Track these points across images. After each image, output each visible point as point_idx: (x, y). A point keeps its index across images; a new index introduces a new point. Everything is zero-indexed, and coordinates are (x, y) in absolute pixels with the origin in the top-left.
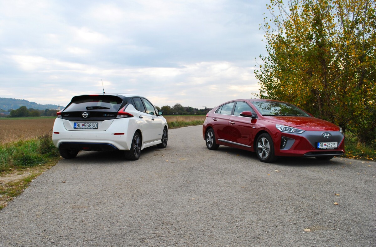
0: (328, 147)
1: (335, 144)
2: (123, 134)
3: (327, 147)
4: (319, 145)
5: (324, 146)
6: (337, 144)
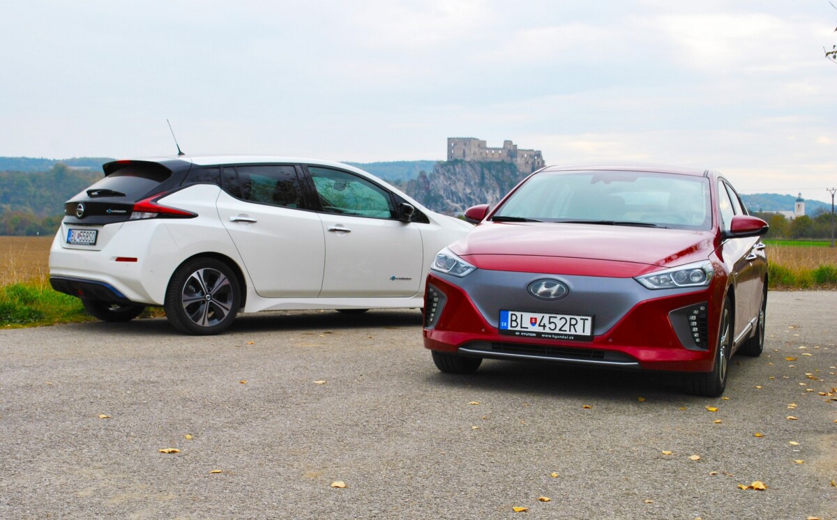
0: (547, 330)
1: (580, 322)
2: (135, 260)
3: (541, 330)
4: (506, 322)
6: (588, 323)
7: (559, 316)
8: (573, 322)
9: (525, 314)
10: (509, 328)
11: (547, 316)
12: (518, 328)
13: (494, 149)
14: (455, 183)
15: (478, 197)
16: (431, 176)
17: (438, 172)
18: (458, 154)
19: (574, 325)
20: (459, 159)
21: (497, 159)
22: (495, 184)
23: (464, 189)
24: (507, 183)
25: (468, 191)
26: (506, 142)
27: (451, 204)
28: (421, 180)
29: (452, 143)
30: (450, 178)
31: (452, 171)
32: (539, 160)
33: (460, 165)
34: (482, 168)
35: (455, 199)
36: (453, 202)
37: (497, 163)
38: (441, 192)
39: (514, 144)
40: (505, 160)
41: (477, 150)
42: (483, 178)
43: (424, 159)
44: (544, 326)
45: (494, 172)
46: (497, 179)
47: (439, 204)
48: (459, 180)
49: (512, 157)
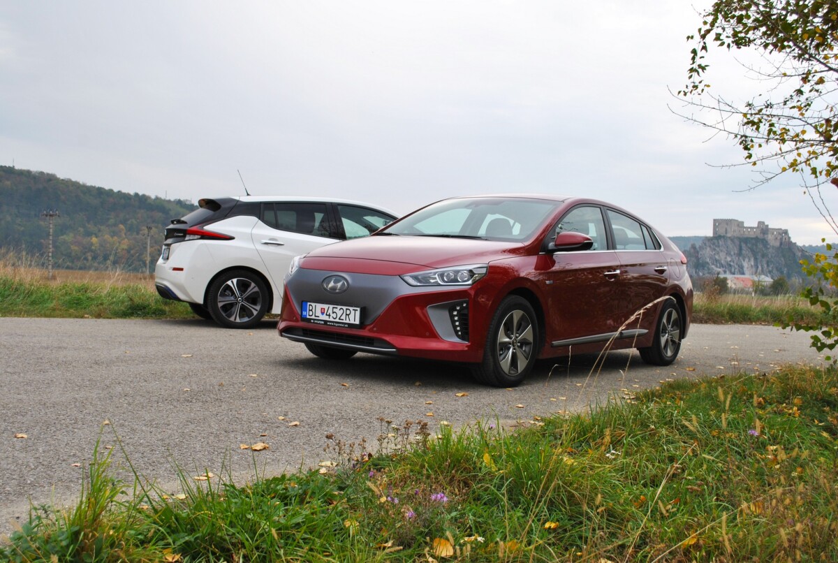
0: (331, 319)
1: (353, 312)
2: (182, 269)
3: (326, 318)
4: (306, 311)
5: (318, 313)
6: (358, 313)
7: (339, 307)
8: (348, 312)
9: (317, 305)
10: (308, 317)
11: (331, 306)
12: (313, 317)
13: (750, 228)
14: (718, 253)
15: (737, 264)
16: (700, 247)
17: (705, 244)
18: (721, 232)
19: (348, 315)
20: (722, 235)
21: (752, 235)
22: (750, 254)
23: (726, 258)
24: (760, 254)
25: (729, 259)
26: (759, 223)
27: (715, 268)
28: (692, 251)
29: (717, 223)
30: (715, 250)
31: (717, 244)
32: (786, 236)
33: (722, 239)
34: (740, 242)
35: (718, 265)
36: (717, 267)
37: (752, 239)
38: (708, 260)
39: (766, 224)
40: (759, 237)
41: (736, 228)
42: (741, 249)
43: (697, 235)
44: (329, 315)
45: (749, 245)
46: (752, 250)
47: (706, 268)
48: (721, 251)
49: (764, 234)
